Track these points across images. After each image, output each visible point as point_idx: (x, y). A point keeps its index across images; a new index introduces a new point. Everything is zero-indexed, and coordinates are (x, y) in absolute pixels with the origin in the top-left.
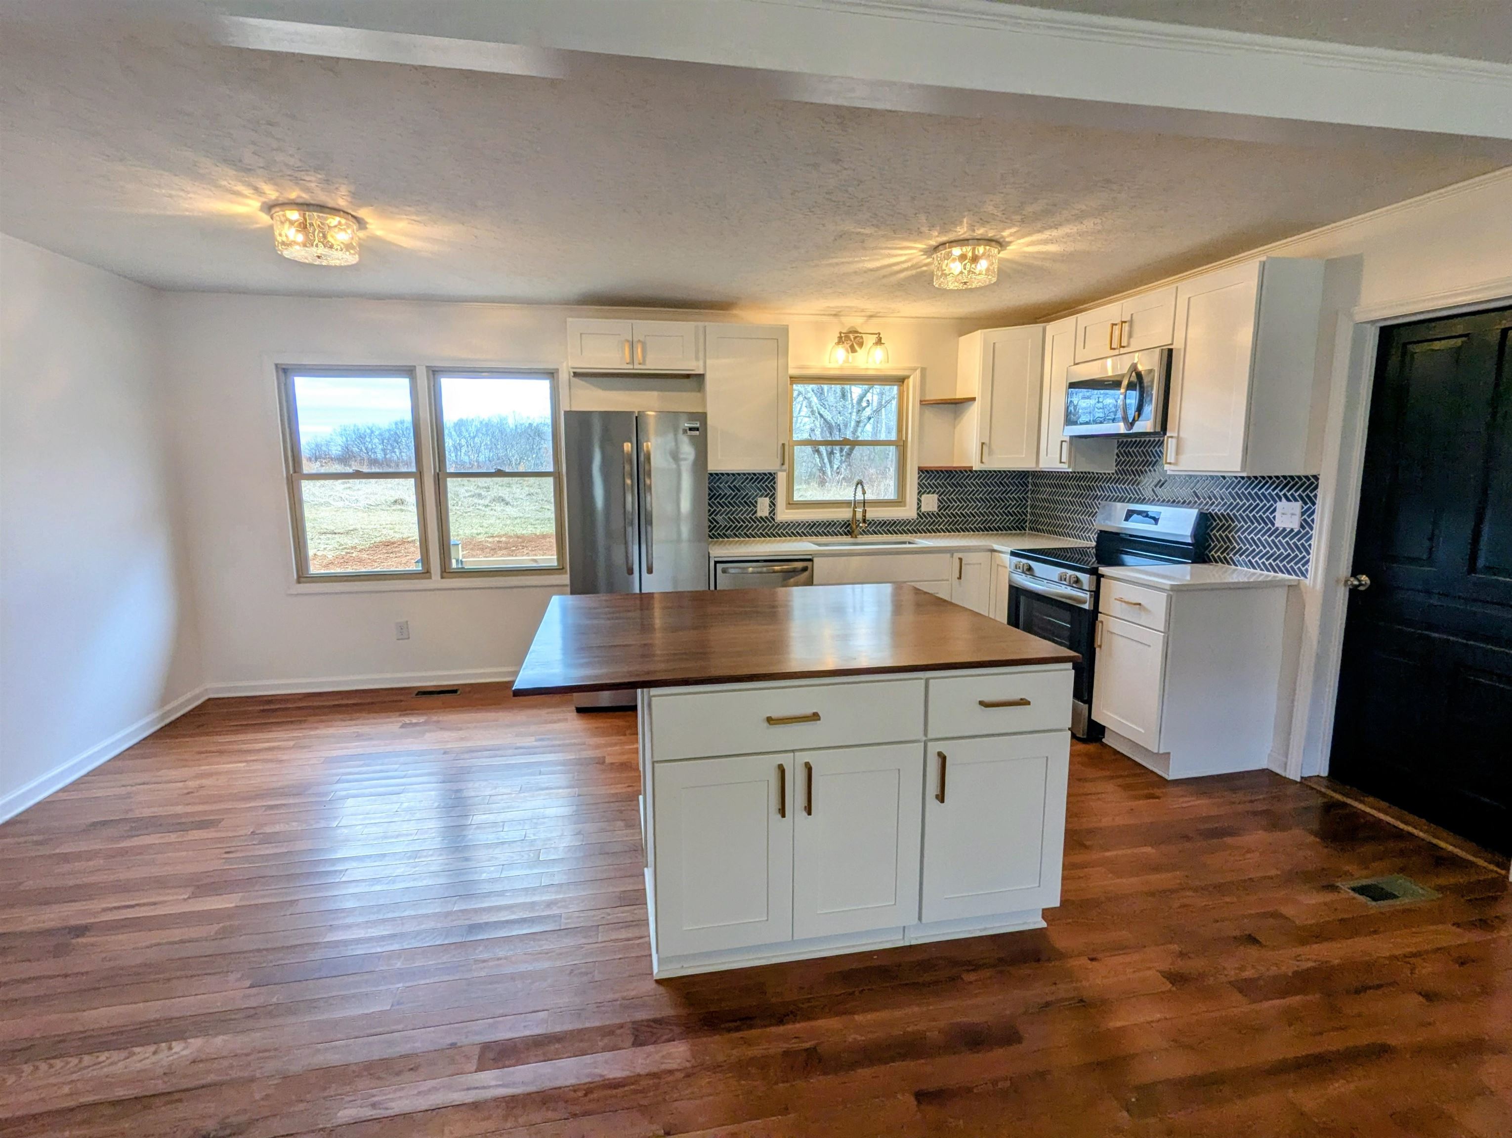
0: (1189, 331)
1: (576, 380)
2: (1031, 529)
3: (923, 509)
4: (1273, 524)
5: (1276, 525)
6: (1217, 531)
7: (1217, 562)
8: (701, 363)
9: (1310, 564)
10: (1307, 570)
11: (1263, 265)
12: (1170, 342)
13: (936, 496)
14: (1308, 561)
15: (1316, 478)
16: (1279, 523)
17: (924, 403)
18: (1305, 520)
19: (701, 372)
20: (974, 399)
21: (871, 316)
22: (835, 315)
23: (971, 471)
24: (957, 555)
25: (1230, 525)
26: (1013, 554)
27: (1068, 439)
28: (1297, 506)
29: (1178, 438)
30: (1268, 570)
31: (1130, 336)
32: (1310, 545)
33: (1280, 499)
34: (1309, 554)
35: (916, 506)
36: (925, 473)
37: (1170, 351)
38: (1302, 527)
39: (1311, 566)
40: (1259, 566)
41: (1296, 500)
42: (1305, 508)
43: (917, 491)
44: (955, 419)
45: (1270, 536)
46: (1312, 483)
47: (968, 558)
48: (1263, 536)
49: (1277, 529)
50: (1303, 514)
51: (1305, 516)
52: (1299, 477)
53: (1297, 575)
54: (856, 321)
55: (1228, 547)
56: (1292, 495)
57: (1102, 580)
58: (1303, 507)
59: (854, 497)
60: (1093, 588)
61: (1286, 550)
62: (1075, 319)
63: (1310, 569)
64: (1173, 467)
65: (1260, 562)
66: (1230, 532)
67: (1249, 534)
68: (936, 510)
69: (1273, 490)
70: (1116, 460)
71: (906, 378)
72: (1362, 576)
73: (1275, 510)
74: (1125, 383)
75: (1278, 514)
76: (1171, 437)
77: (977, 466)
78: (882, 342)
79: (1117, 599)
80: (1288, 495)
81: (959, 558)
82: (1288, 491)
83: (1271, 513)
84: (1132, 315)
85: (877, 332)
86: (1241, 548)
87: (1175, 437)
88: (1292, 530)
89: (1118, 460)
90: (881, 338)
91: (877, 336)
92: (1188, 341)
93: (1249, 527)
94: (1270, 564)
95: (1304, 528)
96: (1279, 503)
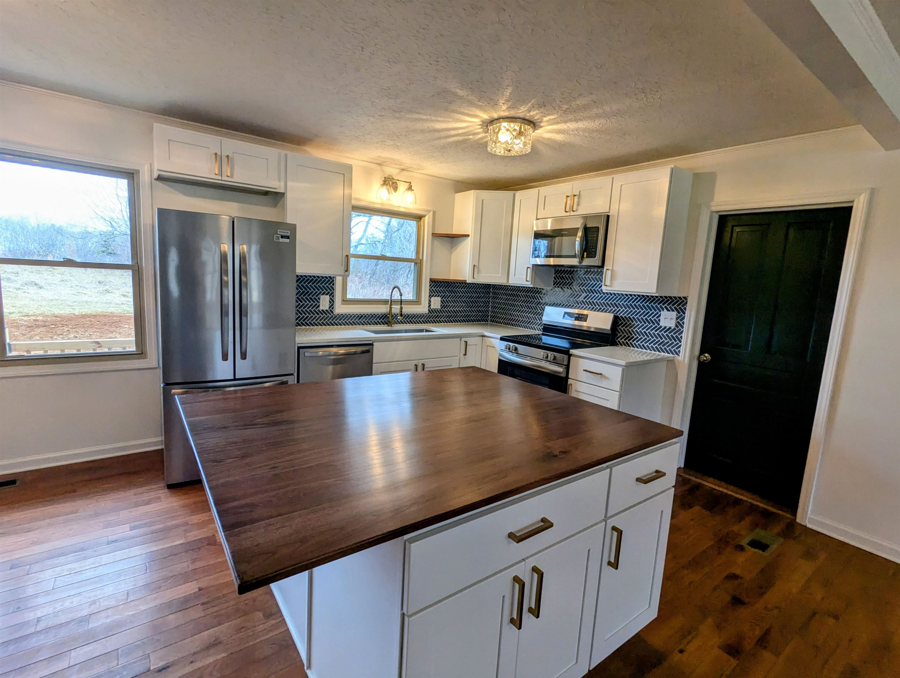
0: (621, 206)
1: (158, 183)
2: (491, 321)
3: (432, 307)
4: (659, 324)
5: (660, 325)
6: (622, 327)
7: (621, 345)
8: (282, 184)
9: (681, 348)
10: (679, 351)
11: (672, 169)
12: (608, 211)
13: (439, 299)
14: (680, 346)
15: (685, 298)
16: (663, 324)
17: (435, 236)
18: (678, 322)
19: (282, 191)
20: (468, 236)
21: (403, 170)
22: (379, 164)
23: (465, 283)
24: (463, 339)
25: (631, 324)
26: (502, 339)
27: (531, 266)
28: (674, 314)
29: (612, 270)
30: (655, 351)
31: (578, 205)
32: (681, 337)
33: (663, 310)
34: (681, 342)
35: (428, 305)
36: (434, 282)
37: (608, 216)
38: (676, 326)
39: (682, 349)
40: (649, 348)
41: (673, 311)
42: (679, 315)
43: (428, 295)
44: (452, 248)
45: (656, 331)
46: (683, 301)
47: (470, 341)
48: (651, 330)
49: (661, 327)
50: (677, 319)
51: (679, 320)
52: (675, 298)
53: (673, 354)
54: (392, 171)
55: (629, 336)
56: (670, 307)
57: (572, 358)
58: (677, 315)
59: (391, 298)
60: (566, 363)
61: (666, 339)
62: (538, 191)
63: (681, 351)
64: (608, 288)
65: (650, 346)
66: (630, 328)
67: (643, 329)
68: (440, 308)
69: (659, 304)
70: (554, 281)
71: (422, 217)
72: (706, 355)
73: (660, 316)
74: (580, 234)
75: (661, 318)
76: (608, 269)
77: (469, 280)
78: (412, 189)
79: (584, 370)
80: (668, 307)
81: (465, 341)
82: (668, 305)
83: (657, 318)
84: (580, 191)
85: (409, 181)
86: (637, 338)
87: (610, 270)
88: (670, 328)
89: (555, 281)
90: (411, 186)
91: (409, 184)
92: (620, 211)
93: (643, 325)
94: (656, 347)
95: (678, 327)
96: (662, 312)
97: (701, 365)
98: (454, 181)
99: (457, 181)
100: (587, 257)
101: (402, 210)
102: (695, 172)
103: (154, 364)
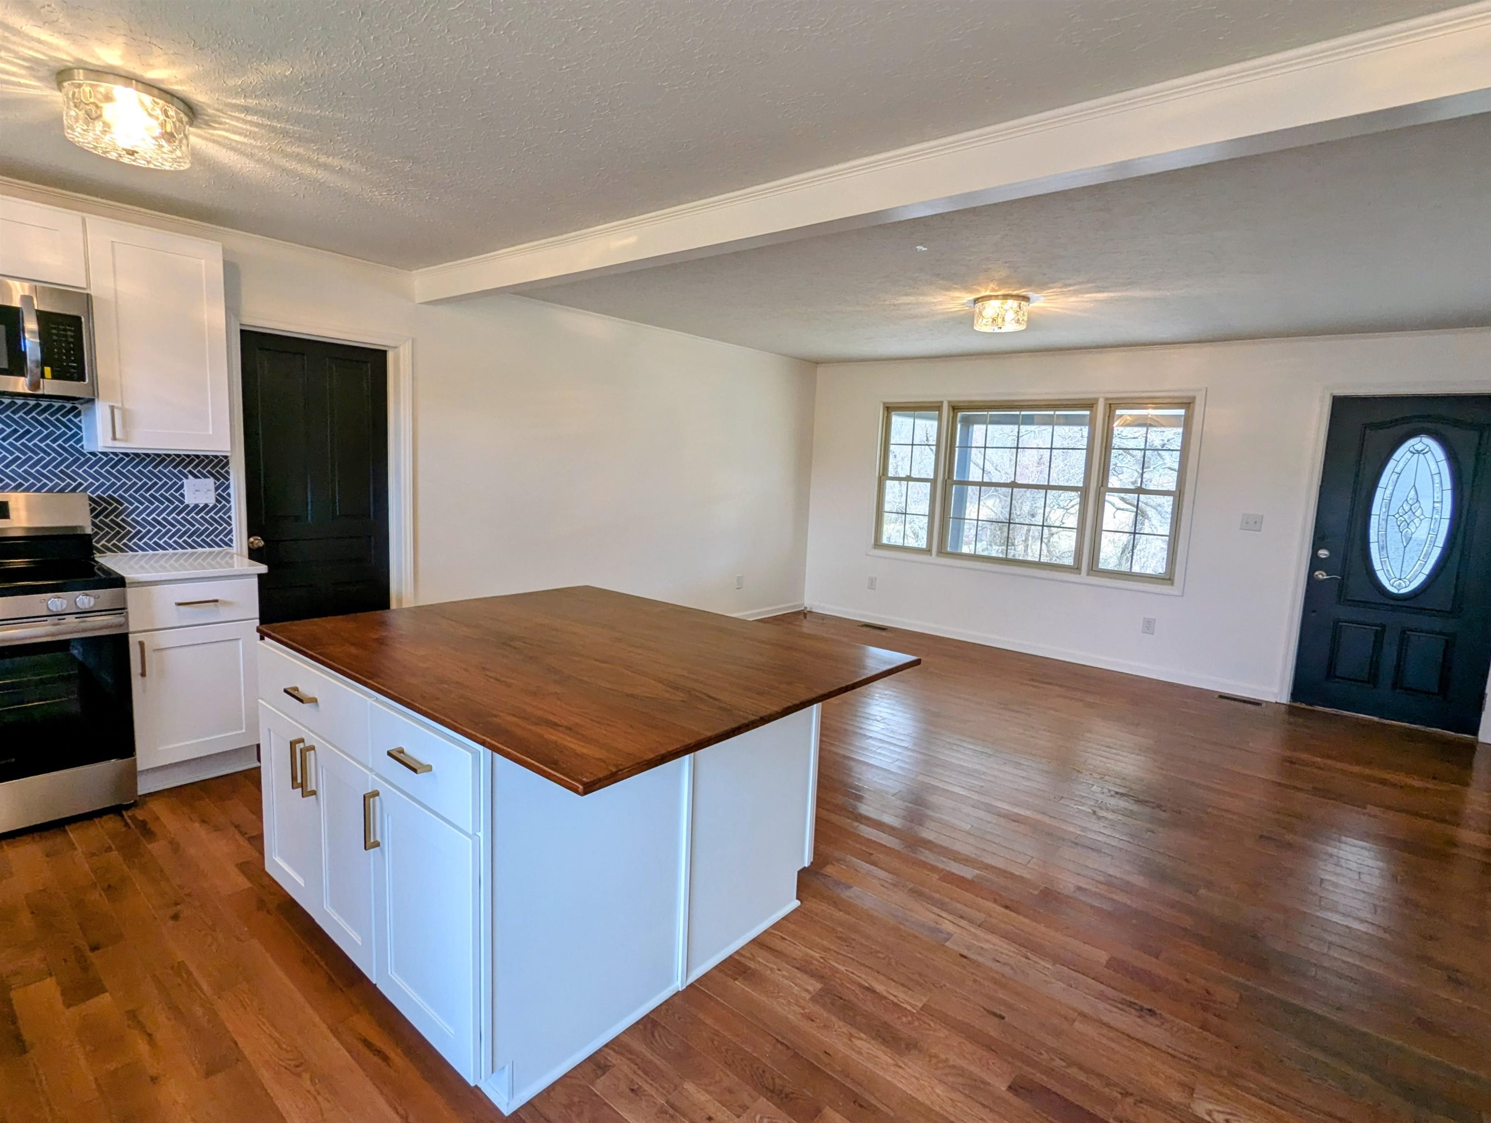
0: (118, 283)
4: (182, 502)
5: (187, 502)
6: (108, 516)
9: (233, 533)
10: (231, 540)
11: (225, 252)
12: (85, 285)
14: (231, 531)
16: (190, 499)
18: (219, 495)
25: (116, 508)
28: (209, 482)
30: (183, 548)
32: (230, 517)
33: (187, 477)
34: (230, 525)
37: (90, 297)
38: (217, 500)
39: (235, 536)
40: (171, 546)
41: (205, 477)
42: (218, 483)
45: (178, 514)
46: (222, 460)
48: (168, 514)
49: (188, 506)
50: (217, 489)
51: (219, 491)
53: (220, 546)
55: (117, 533)
56: (199, 471)
58: (215, 483)
61: (202, 525)
63: (234, 538)
64: (97, 442)
66: (117, 516)
67: (148, 515)
69: (174, 468)
72: (254, 537)
73: (182, 486)
74: (30, 326)
75: (186, 491)
76: (103, 408)
80: (195, 472)
82: (195, 468)
83: (177, 491)
88: (206, 506)
93: (147, 507)
94: (185, 542)
95: (220, 502)
96: (185, 480)
100: (54, 377)
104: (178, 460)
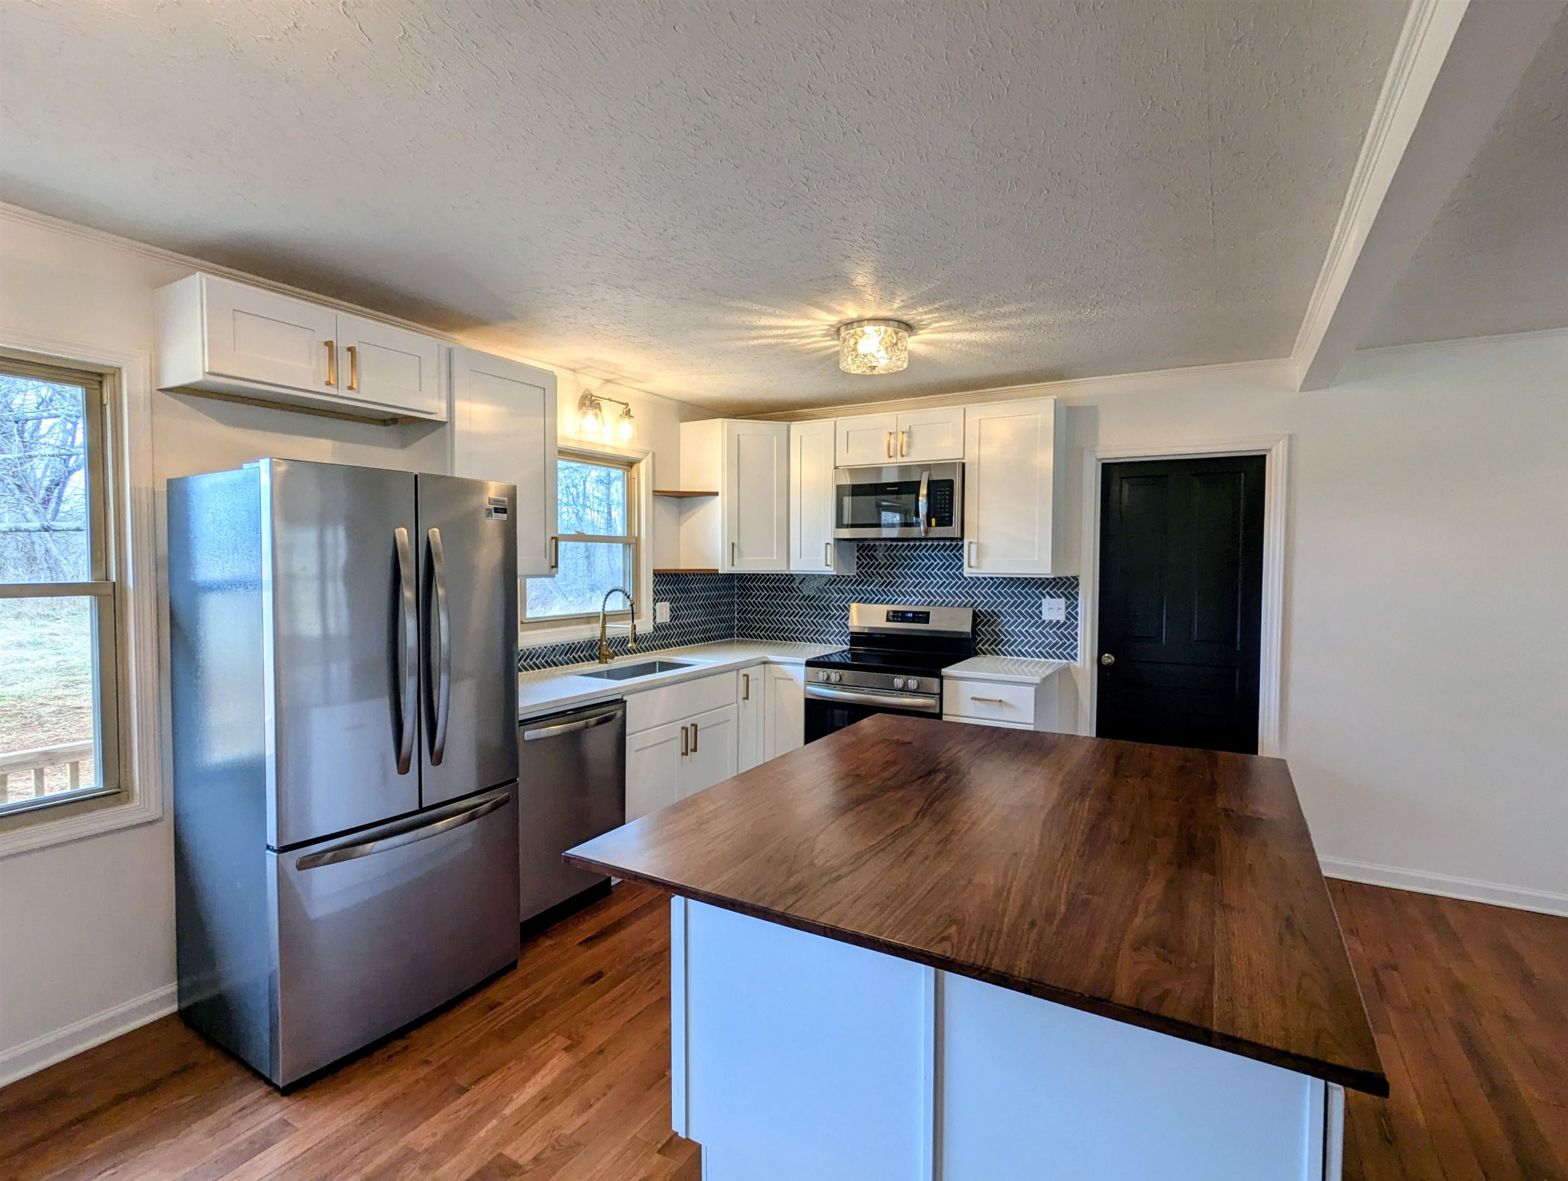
0: (982, 449)
2: (740, 635)
3: (658, 621)
4: (1040, 618)
5: (1044, 618)
6: (983, 626)
7: (985, 654)
8: (444, 405)
9: (1079, 648)
10: (1076, 654)
12: (962, 457)
13: (667, 604)
14: (1076, 647)
15: (1076, 578)
16: (1046, 617)
17: (659, 494)
18: (1069, 613)
19: (442, 416)
20: (716, 494)
21: (608, 381)
22: (574, 370)
23: (718, 574)
24: (742, 672)
25: (996, 620)
26: (809, 664)
27: (832, 542)
28: (1062, 602)
29: (978, 543)
30: (1039, 657)
31: (910, 446)
32: (1076, 634)
33: (1045, 597)
34: (1076, 640)
35: (652, 618)
36: (661, 577)
37: (964, 465)
38: (1067, 618)
39: (1079, 651)
40: (1030, 654)
41: (1059, 597)
42: (1069, 603)
43: (652, 599)
44: (680, 514)
45: (1037, 628)
46: (1073, 582)
47: (754, 672)
48: (1030, 628)
49: (1044, 621)
50: (1067, 608)
51: (1069, 610)
52: (1060, 578)
53: (1067, 659)
54: (592, 383)
55: (996, 640)
56: (1055, 592)
57: (945, 681)
58: (1066, 603)
59: (603, 610)
60: (937, 690)
61: (1054, 639)
62: (833, 423)
63: (1078, 653)
64: (973, 570)
65: (1030, 651)
66: (996, 627)
67: (1016, 627)
68: (668, 620)
69: (1037, 589)
70: (858, 563)
71: (635, 463)
72: (1106, 655)
73: (1041, 605)
74: (923, 491)
75: (1044, 609)
76: (971, 543)
77: (724, 568)
78: (631, 414)
79: (973, 698)
80: (1051, 592)
81: (744, 675)
82: (1051, 589)
83: (1037, 609)
84: (910, 427)
85: (625, 402)
86: (1009, 640)
87: (975, 543)
88: (1058, 622)
89: (860, 563)
90: (629, 410)
91: (624, 406)
92: (982, 457)
93: (1016, 621)
94: (1040, 652)
95: (1069, 620)
96: (1043, 600)
97: (1103, 671)
98: (678, 401)
99: (684, 402)
100: (937, 525)
101: (608, 451)
102: (1070, 405)
103: (153, 812)
104: (1040, 582)
